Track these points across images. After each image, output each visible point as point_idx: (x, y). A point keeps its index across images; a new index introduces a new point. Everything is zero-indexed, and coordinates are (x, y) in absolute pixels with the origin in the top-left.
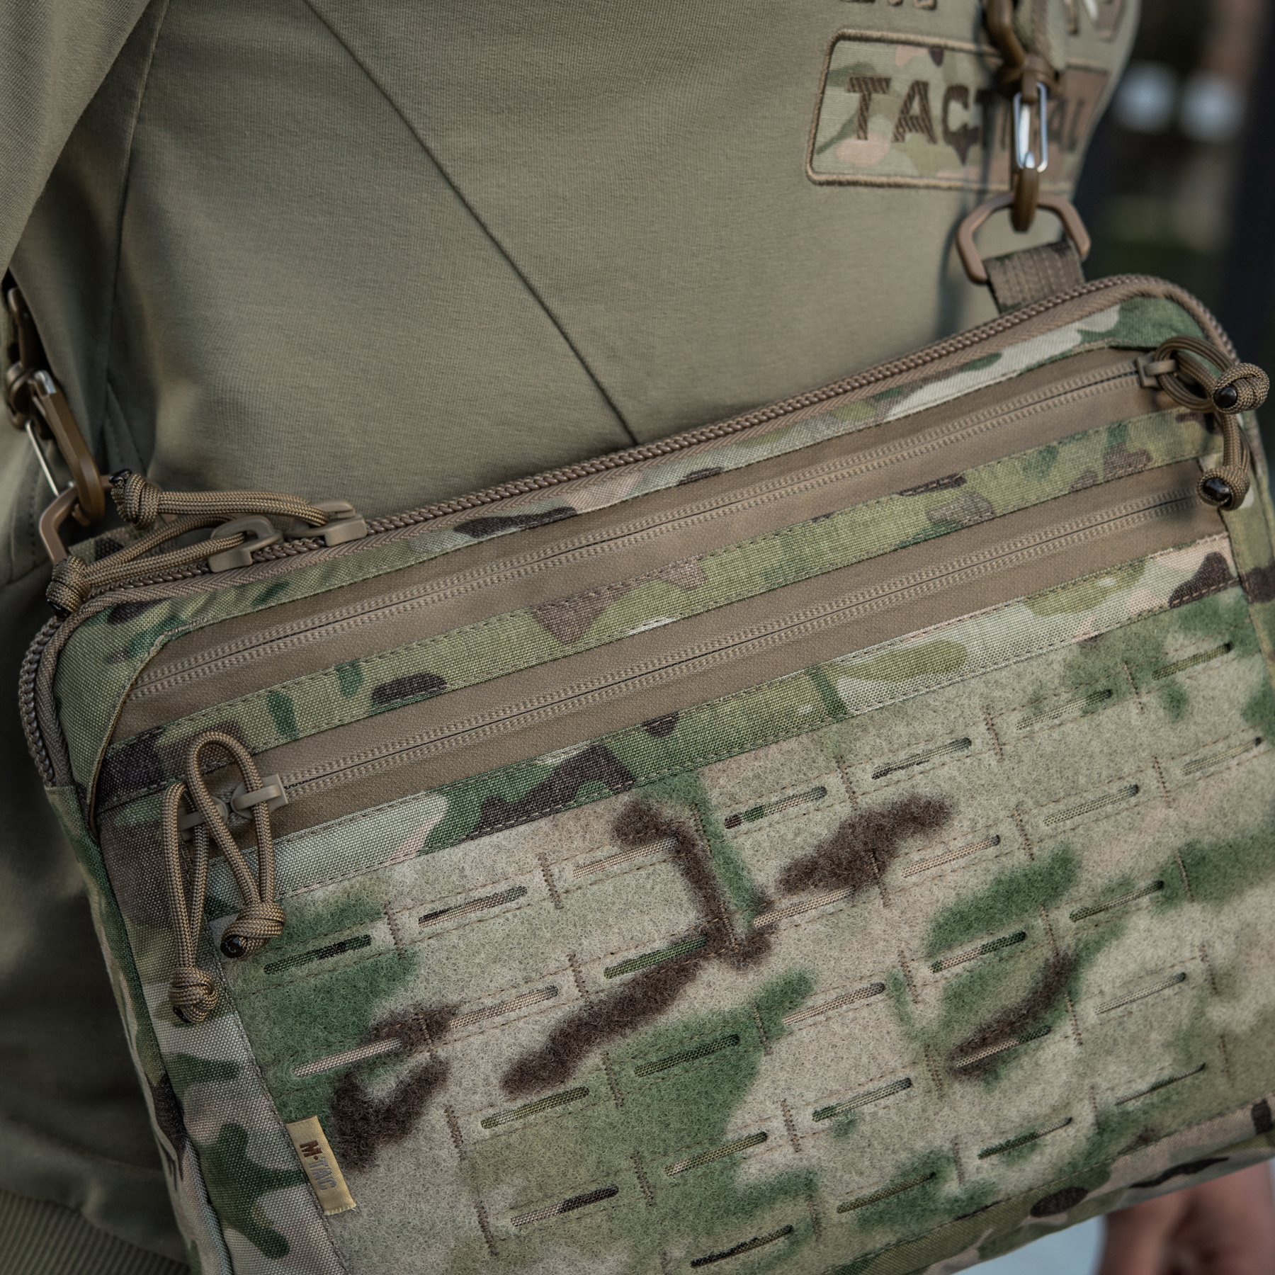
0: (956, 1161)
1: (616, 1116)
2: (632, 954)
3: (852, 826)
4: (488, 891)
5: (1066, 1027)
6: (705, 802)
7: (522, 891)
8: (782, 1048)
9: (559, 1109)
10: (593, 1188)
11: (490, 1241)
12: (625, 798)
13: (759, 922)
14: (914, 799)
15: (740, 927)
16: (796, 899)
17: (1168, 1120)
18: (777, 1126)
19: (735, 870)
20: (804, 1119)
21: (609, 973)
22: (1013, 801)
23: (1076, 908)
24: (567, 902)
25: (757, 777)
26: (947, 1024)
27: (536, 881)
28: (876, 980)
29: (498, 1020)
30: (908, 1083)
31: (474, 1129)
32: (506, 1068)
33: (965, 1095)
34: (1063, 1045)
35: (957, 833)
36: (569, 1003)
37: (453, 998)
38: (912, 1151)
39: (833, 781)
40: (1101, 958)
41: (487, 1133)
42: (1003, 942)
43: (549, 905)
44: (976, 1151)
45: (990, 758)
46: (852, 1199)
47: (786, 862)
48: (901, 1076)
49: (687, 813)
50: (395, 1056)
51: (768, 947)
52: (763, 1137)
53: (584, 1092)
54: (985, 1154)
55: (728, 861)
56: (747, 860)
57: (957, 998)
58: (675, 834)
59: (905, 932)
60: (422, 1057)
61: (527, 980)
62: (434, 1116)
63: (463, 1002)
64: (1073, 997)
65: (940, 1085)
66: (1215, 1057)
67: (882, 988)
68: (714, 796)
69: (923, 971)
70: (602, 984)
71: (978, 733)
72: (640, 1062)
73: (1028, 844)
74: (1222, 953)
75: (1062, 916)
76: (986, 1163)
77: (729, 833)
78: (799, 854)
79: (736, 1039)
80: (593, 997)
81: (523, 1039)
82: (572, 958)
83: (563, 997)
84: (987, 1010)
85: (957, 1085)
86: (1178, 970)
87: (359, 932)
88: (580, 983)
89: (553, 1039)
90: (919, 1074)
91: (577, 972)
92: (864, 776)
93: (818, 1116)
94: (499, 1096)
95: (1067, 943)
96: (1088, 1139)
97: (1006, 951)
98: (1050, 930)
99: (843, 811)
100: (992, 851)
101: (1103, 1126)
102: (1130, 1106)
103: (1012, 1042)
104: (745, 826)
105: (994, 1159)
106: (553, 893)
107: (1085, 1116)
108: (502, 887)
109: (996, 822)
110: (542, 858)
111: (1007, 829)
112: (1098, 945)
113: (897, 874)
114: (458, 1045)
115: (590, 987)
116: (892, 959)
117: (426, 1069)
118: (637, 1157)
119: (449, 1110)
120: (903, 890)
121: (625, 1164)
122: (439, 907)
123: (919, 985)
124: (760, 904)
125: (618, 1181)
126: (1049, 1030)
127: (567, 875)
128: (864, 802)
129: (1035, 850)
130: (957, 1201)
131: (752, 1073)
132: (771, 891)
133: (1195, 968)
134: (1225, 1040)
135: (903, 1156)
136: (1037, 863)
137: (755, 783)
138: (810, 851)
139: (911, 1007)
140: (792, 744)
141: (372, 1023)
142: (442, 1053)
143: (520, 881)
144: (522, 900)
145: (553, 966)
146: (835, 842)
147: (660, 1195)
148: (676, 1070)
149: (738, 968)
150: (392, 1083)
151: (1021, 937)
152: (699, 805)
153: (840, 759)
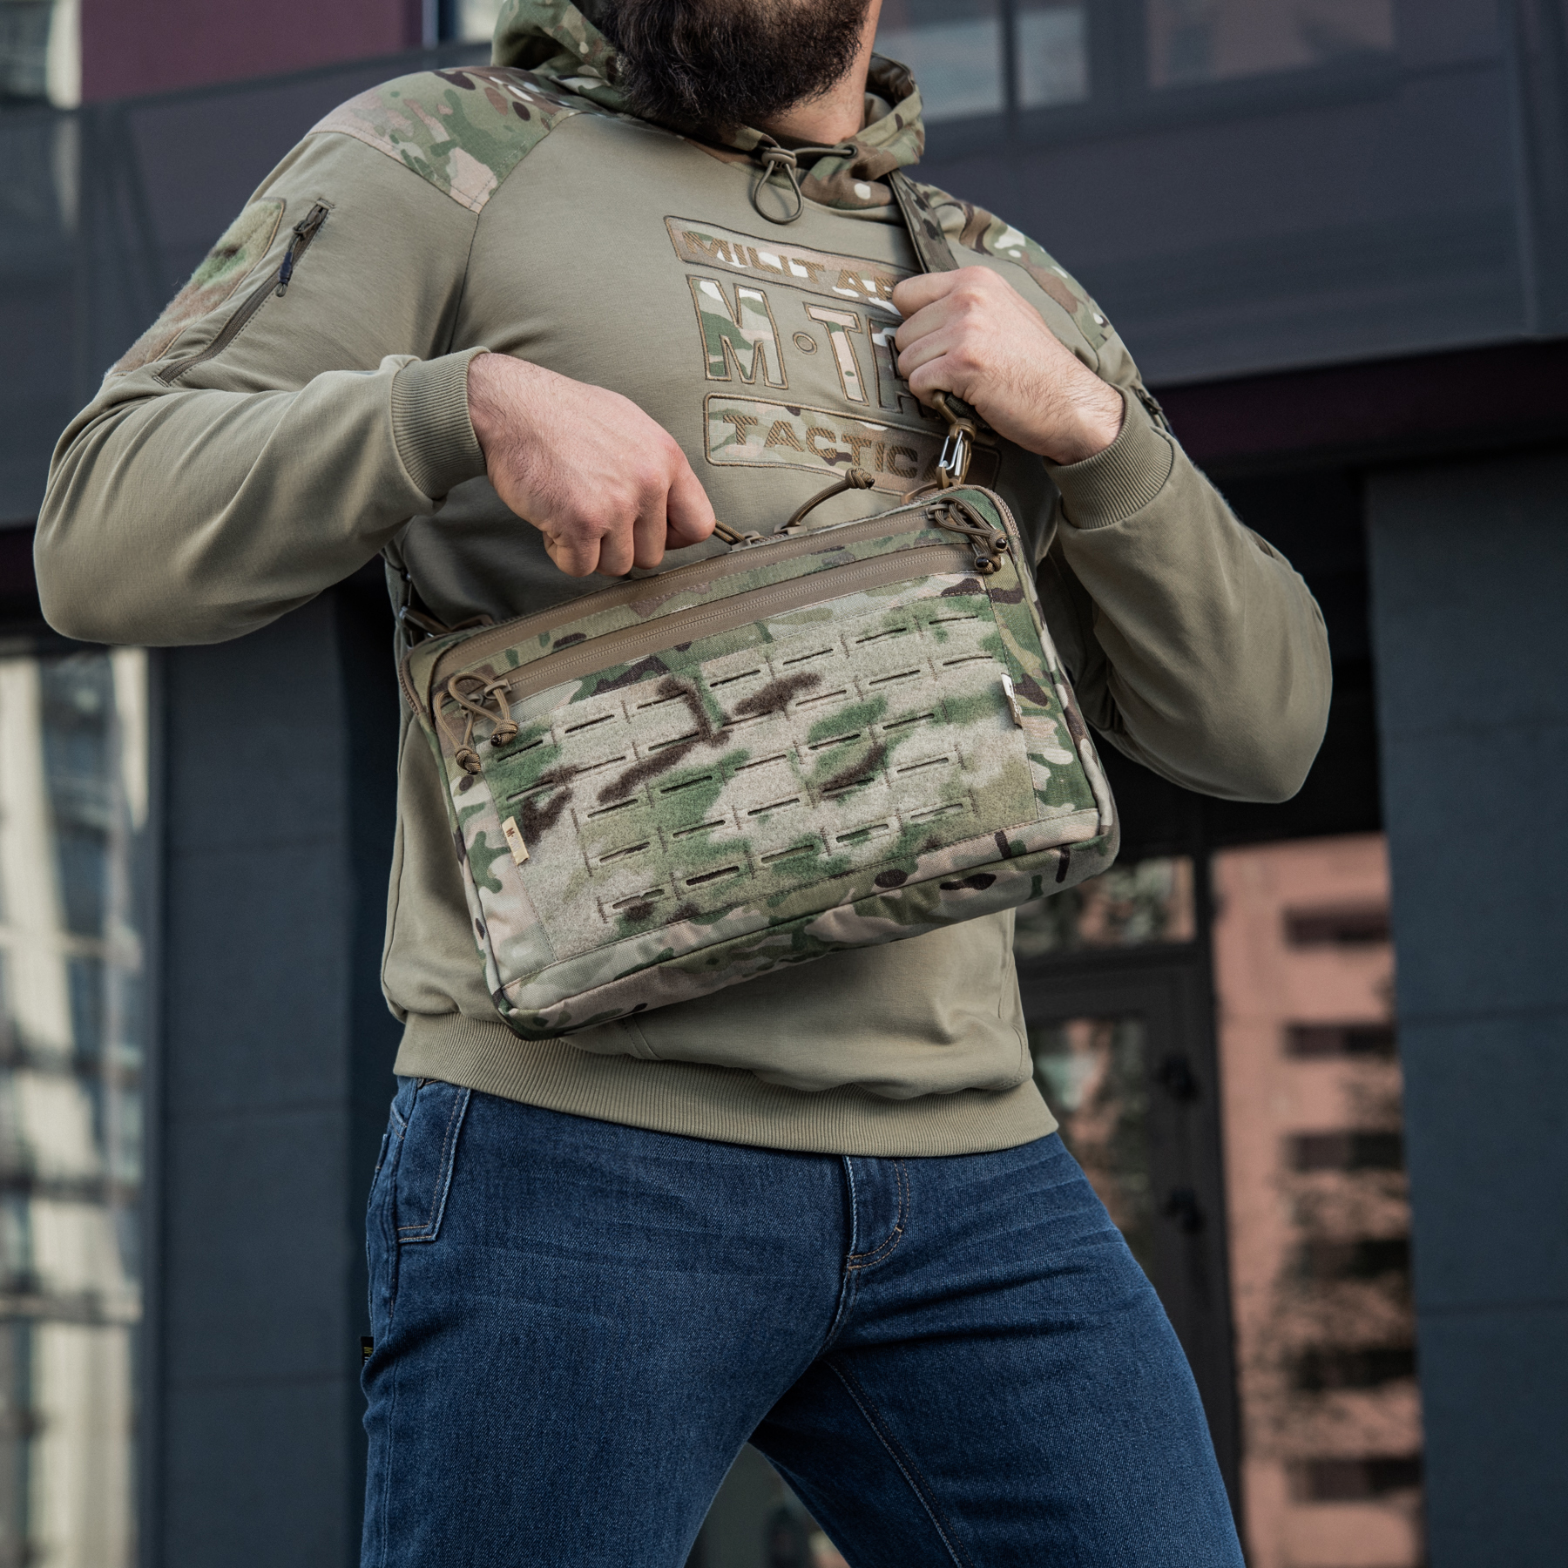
0: (825, 841)
1: (649, 810)
2: (662, 741)
3: (772, 685)
4: (597, 717)
5: (880, 777)
6: (700, 676)
7: (612, 716)
8: (732, 782)
9: (623, 809)
10: (638, 843)
11: (589, 870)
12: (664, 676)
13: (726, 728)
14: (802, 674)
15: (715, 728)
16: (742, 717)
17: (944, 834)
18: (729, 816)
19: (713, 705)
20: (743, 814)
21: (651, 748)
22: (854, 674)
23: (886, 724)
24: (631, 719)
25: (726, 665)
26: (817, 773)
27: (618, 712)
28: (781, 753)
29: (597, 770)
30: (797, 800)
31: (583, 818)
32: (599, 790)
33: (827, 807)
34: (880, 787)
35: (822, 689)
36: (631, 763)
37: (576, 761)
38: (798, 831)
39: (764, 668)
40: (898, 747)
41: (589, 819)
42: (848, 738)
43: (625, 721)
44: (835, 836)
45: (843, 656)
46: (768, 854)
47: (739, 700)
48: (794, 797)
49: (692, 681)
50: (552, 789)
51: (728, 738)
52: (722, 822)
53: (635, 801)
54: (840, 839)
55: (710, 701)
56: (719, 700)
57: (823, 762)
58: (685, 692)
59: (795, 730)
60: (561, 789)
61: (611, 753)
62: (566, 814)
63: (582, 763)
64: (885, 766)
65: (813, 801)
66: (967, 801)
67: (784, 756)
68: (704, 674)
69: (804, 749)
70: (646, 753)
71: (837, 646)
72: (662, 787)
73: (860, 693)
74: (966, 750)
75: (878, 728)
76: (841, 844)
77: (711, 689)
78: (745, 697)
79: (709, 778)
80: (643, 760)
81: (608, 778)
82: (633, 744)
83: (628, 759)
84: (839, 769)
85: (823, 802)
86: (943, 756)
87: (538, 738)
88: (636, 753)
89: (622, 777)
90: (804, 797)
91: (635, 749)
92: (778, 664)
93: (750, 813)
94: (598, 803)
95: (881, 741)
96: (898, 838)
97: (848, 742)
98: (872, 734)
99: (768, 680)
100: (841, 696)
101: (904, 830)
102: (920, 821)
103: (857, 787)
104: (719, 686)
105: (846, 842)
106: (627, 717)
107: (894, 823)
108: (602, 715)
109: (844, 683)
110: (623, 702)
111: (850, 687)
112: (898, 741)
113: (791, 706)
114: (578, 782)
115: (641, 756)
116: (789, 743)
117: (563, 793)
118: (659, 829)
119: (572, 811)
120: (795, 713)
121: (653, 832)
122: (574, 724)
123: (803, 754)
124: (726, 721)
125: (649, 840)
126: (872, 779)
127: (632, 709)
128: (778, 676)
129: (864, 697)
130: (827, 863)
131: (717, 793)
132: (730, 713)
133: (953, 756)
134: (970, 792)
135: (793, 833)
136: (865, 703)
137: (725, 668)
138: (751, 696)
139: (799, 766)
140: (745, 651)
141: (540, 775)
142: (570, 786)
143: (612, 712)
144: (612, 720)
145: (623, 747)
146: (764, 692)
147: (670, 846)
148: (680, 791)
149: (713, 746)
150: (547, 800)
151: (857, 736)
152: (697, 679)
153: (767, 658)
